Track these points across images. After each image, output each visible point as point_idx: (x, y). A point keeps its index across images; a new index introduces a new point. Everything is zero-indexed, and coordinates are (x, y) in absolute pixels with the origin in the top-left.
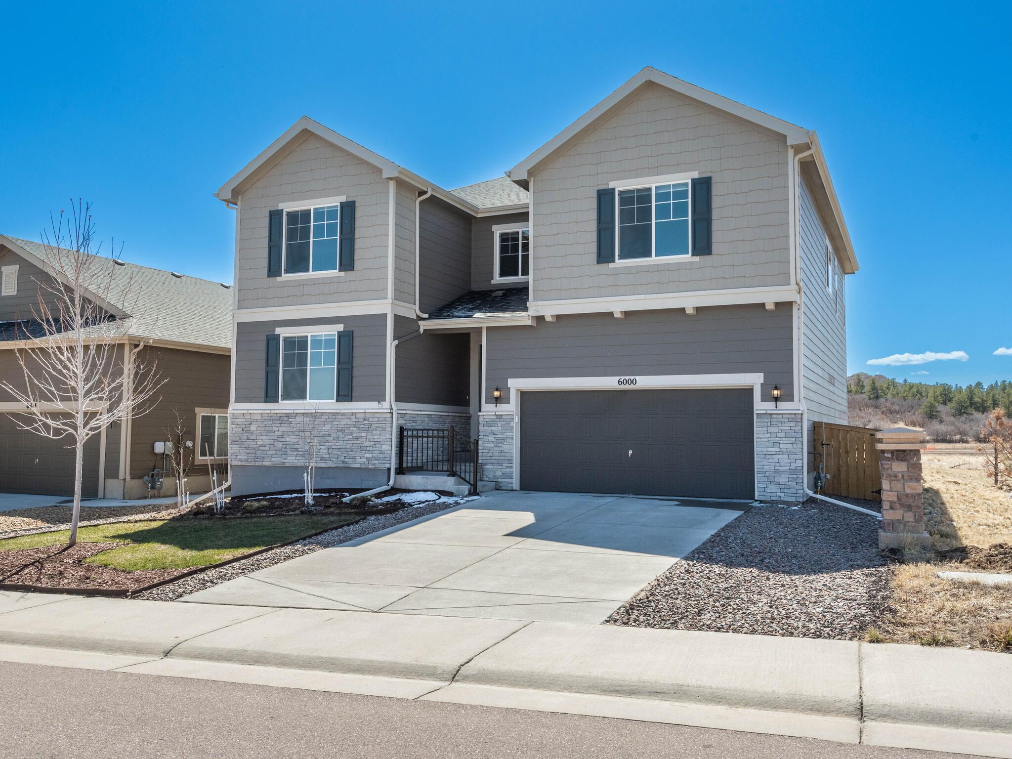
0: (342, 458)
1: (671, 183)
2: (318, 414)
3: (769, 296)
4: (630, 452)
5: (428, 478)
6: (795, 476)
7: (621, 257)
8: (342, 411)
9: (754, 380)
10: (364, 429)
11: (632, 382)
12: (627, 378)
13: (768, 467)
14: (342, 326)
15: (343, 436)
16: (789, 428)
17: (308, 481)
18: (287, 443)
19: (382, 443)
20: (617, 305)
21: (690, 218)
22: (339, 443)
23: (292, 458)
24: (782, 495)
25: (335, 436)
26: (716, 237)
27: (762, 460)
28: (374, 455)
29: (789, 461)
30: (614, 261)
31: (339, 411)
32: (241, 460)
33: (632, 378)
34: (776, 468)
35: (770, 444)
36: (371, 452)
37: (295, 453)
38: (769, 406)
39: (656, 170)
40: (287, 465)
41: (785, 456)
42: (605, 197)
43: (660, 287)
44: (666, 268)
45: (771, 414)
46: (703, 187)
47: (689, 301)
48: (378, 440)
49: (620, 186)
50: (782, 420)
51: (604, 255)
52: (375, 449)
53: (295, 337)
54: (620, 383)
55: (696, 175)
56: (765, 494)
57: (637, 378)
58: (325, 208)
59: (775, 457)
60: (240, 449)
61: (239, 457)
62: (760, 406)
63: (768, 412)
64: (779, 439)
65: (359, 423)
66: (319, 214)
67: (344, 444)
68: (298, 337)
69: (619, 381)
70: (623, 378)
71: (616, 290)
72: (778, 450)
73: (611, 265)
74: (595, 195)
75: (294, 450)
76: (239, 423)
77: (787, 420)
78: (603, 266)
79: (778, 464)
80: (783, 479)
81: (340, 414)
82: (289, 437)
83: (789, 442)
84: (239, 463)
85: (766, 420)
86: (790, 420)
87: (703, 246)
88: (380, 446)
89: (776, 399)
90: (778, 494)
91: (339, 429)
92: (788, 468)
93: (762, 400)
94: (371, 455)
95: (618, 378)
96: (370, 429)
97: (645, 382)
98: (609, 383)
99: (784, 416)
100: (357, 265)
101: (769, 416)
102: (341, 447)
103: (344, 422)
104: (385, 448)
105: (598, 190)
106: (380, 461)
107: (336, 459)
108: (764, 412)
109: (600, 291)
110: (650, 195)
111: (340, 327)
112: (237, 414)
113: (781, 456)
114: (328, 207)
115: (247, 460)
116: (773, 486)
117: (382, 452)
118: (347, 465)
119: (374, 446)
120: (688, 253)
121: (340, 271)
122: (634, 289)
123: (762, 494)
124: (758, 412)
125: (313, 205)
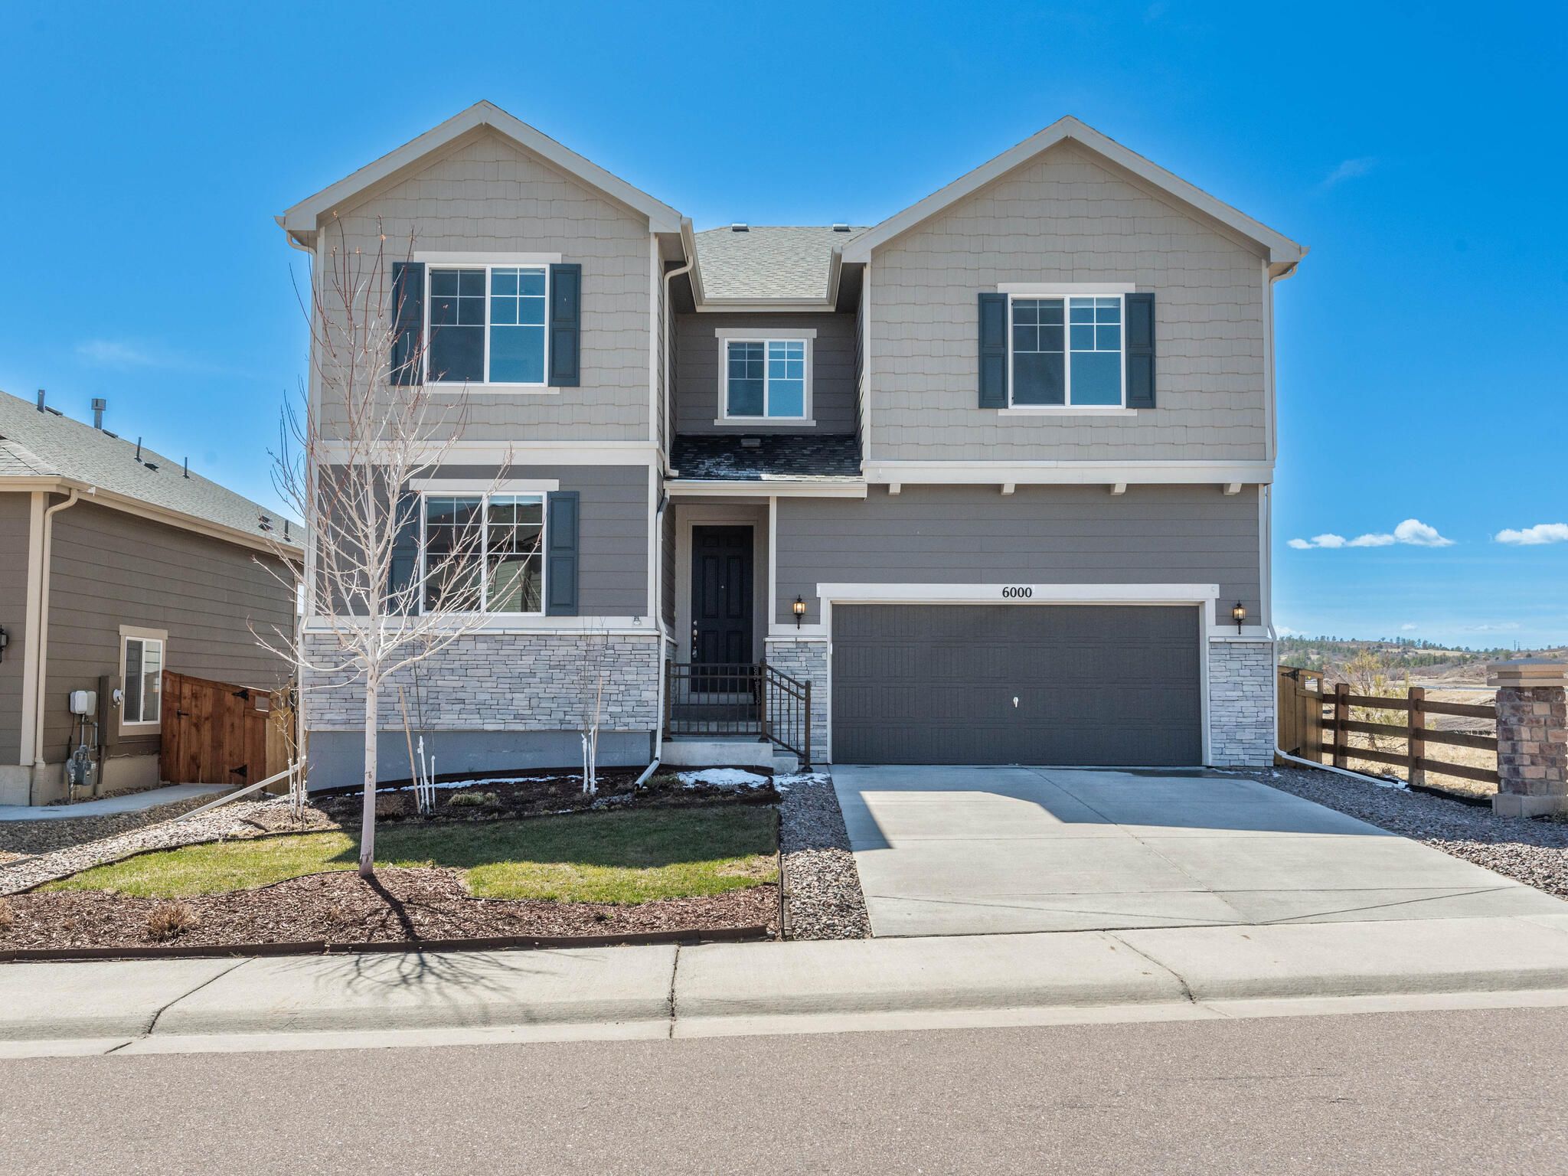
0: (561, 715)
1: (1095, 296)
2: (507, 638)
3: (1232, 474)
4: (1016, 700)
5: (724, 746)
6: (1264, 731)
7: (1016, 401)
8: (559, 633)
9: (1205, 594)
10: (603, 664)
11: (1024, 592)
12: (1017, 586)
13: (1227, 719)
14: (557, 481)
15: (562, 676)
16: (1255, 663)
17: (589, 754)
18: (438, 689)
19: (641, 687)
20: (1009, 474)
21: (1123, 351)
22: (554, 689)
23: (448, 716)
24: (1247, 757)
25: (542, 675)
26: (1162, 383)
27: (1220, 709)
28: (625, 708)
29: (1256, 710)
30: (1006, 407)
31: (554, 633)
32: (329, 722)
33: (1025, 586)
34: (1240, 720)
35: (1230, 686)
36: (621, 703)
37: (457, 707)
38: (1228, 632)
39: (1071, 275)
40: (437, 728)
41: (1251, 703)
42: (991, 306)
43: (1079, 451)
44: (1088, 422)
45: (1231, 643)
46: (1142, 307)
47: (1120, 474)
48: (635, 683)
49: (1016, 291)
50: (1247, 652)
51: (990, 396)
52: (628, 698)
53: (452, 498)
54: (1006, 594)
55: (1131, 288)
56: (1222, 757)
57: (1033, 587)
58: (516, 270)
59: (1236, 704)
60: (330, 700)
61: (327, 717)
62: (1212, 630)
63: (1228, 640)
64: (1242, 679)
65: (595, 653)
66: (504, 281)
67: (564, 691)
68: (459, 498)
69: (1004, 592)
70: (1010, 586)
71: (1010, 450)
72: (1241, 694)
73: (1002, 412)
74: (975, 301)
75: (456, 702)
76: (330, 653)
77: (1252, 651)
78: (988, 414)
79: (1241, 715)
80: (1247, 735)
81: (555, 638)
82: (443, 678)
83: (1256, 683)
84: (329, 728)
85: (1224, 652)
86: (1257, 651)
87: (1143, 395)
88: (636, 692)
89: (1239, 622)
90: (1242, 757)
91: (552, 663)
92: (1254, 720)
93: (1218, 623)
94: (619, 709)
95: (1001, 587)
96: (616, 664)
97: (1045, 593)
98: (989, 593)
99: (1249, 646)
100: (585, 376)
101: (1228, 646)
102: (556, 695)
103: (562, 651)
104: (650, 695)
105: (979, 294)
106: (639, 719)
107: (549, 717)
108: (1222, 640)
109: (983, 452)
110: (1062, 311)
111: (554, 485)
112: (322, 637)
113: (1244, 703)
114: (521, 270)
115: (348, 722)
116: (1233, 745)
117: (640, 703)
118: (570, 727)
119: (625, 693)
120: (1120, 403)
121: (551, 384)
122: (1039, 451)
123: (1218, 757)
124: (1212, 640)
125: (489, 262)
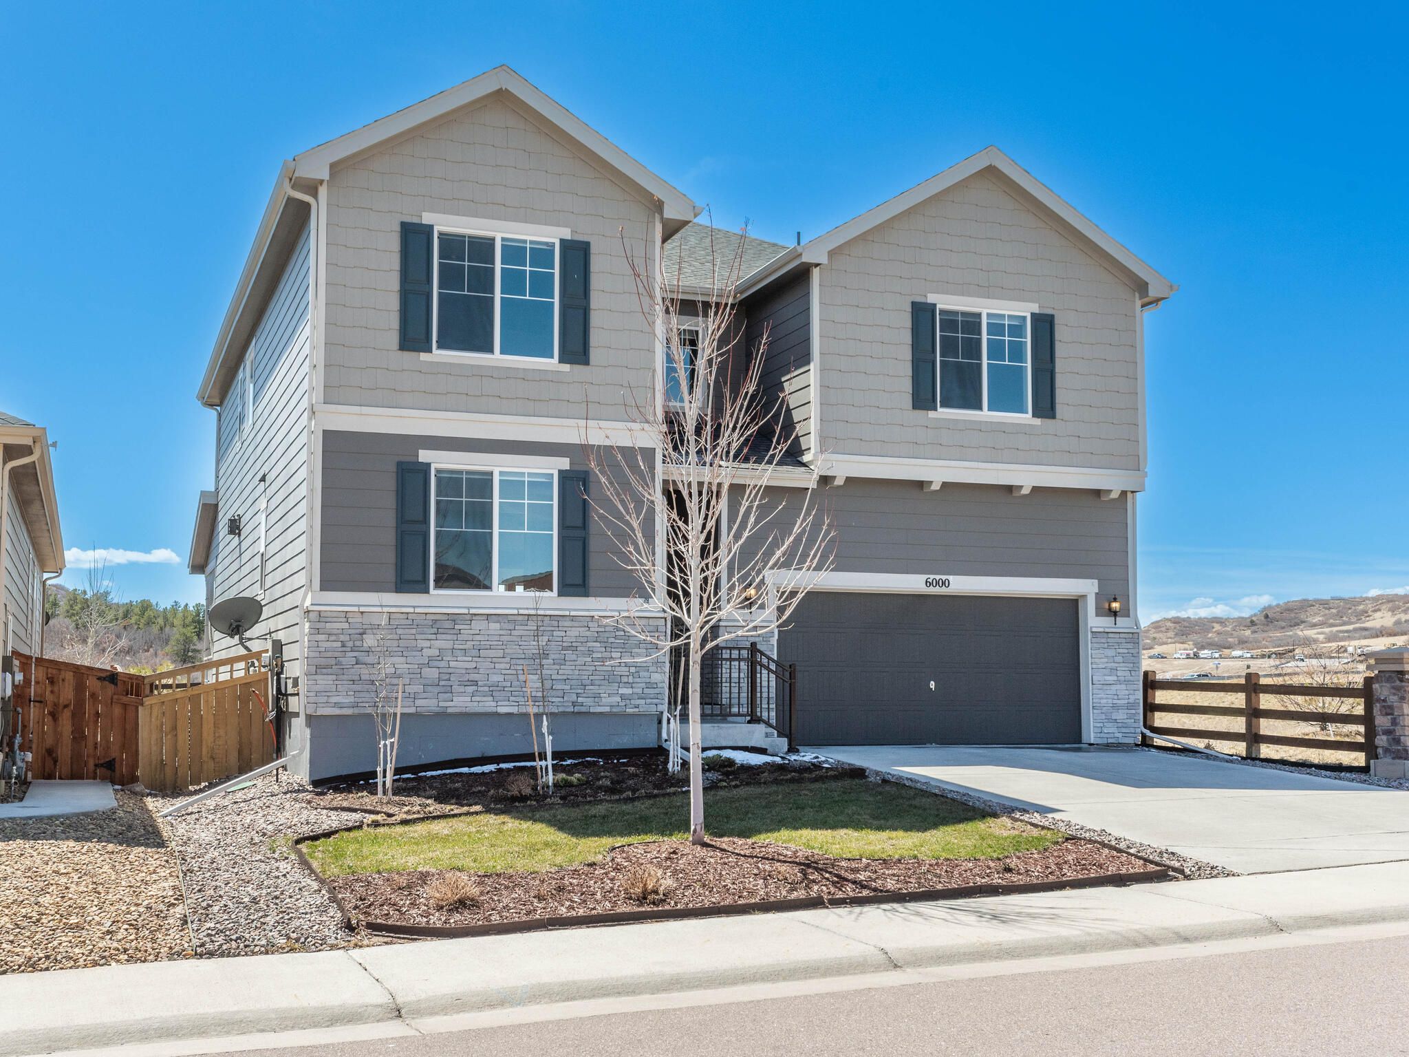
0: (574, 697)
1: (1007, 313)
2: (520, 618)
3: (1108, 480)
4: (932, 685)
5: (721, 728)
6: (1133, 711)
7: (943, 405)
8: (573, 613)
9: (1085, 588)
10: (613, 645)
11: (944, 583)
12: (938, 577)
13: (1105, 701)
14: (567, 460)
15: (574, 657)
16: (1126, 651)
18: (450, 670)
19: (651, 669)
20: (937, 472)
21: (1029, 365)
22: (567, 670)
23: (461, 699)
24: (1120, 735)
25: (557, 656)
26: (1060, 396)
27: (1100, 692)
28: (635, 690)
29: (1127, 692)
30: (935, 409)
31: (567, 613)
32: (336, 705)
33: (944, 577)
34: (1115, 702)
35: (1107, 671)
36: (631, 685)
37: (471, 689)
38: (1103, 623)
39: (987, 291)
40: (449, 710)
41: (1123, 687)
42: (922, 313)
43: (994, 454)
44: (1000, 428)
45: (1108, 633)
46: (1044, 325)
47: (1026, 477)
48: (645, 665)
49: (943, 302)
50: (1120, 641)
51: (922, 399)
52: (638, 680)
53: (460, 472)
54: (928, 584)
55: (1036, 308)
56: (1102, 735)
57: (951, 578)
58: (525, 242)
59: (1114, 687)
60: (336, 682)
61: (334, 700)
62: (1092, 621)
63: (1107, 630)
64: (1117, 665)
65: (607, 635)
66: (514, 252)
67: (577, 672)
68: (468, 472)
69: (926, 582)
70: (932, 577)
71: (937, 450)
72: (1115, 678)
73: (931, 414)
74: (909, 308)
75: (469, 683)
76: (336, 632)
77: (1124, 641)
78: (920, 414)
79: (1116, 697)
80: (1120, 715)
81: (568, 618)
82: (455, 659)
83: (1127, 669)
84: (337, 712)
85: (1103, 640)
86: (1128, 641)
87: (1046, 407)
88: (646, 674)
89: (1115, 614)
90: (1117, 735)
91: (565, 644)
92: (1126, 701)
93: (1097, 615)
94: (629, 691)
95: (924, 577)
96: (627, 646)
97: (962, 584)
98: (912, 583)
99: (1122, 635)
100: (594, 354)
101: (1106, 635)
102: (569, 677)
103: (574, 633)
104: (656, 677)
105: (912, 302)
106: (648, 701)
107: (561, 700)
108: (1101, 630)
109: (915, 450)
110: (980, 324)
111: (564, 463)
112: (329, 614)
113: (1118, 687)
114: (531, 242)
115: (355, 705)
116: (1111, 725)
117: (650, 685)
118: (583, 709)
119: (636, 675)
120: (1027, 412)
121: (561, 361)
122: (962, 452)
123: (1099, 735)
124: (1094, 630)
125: (500, 231)
